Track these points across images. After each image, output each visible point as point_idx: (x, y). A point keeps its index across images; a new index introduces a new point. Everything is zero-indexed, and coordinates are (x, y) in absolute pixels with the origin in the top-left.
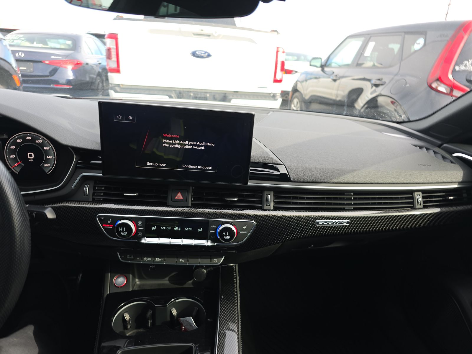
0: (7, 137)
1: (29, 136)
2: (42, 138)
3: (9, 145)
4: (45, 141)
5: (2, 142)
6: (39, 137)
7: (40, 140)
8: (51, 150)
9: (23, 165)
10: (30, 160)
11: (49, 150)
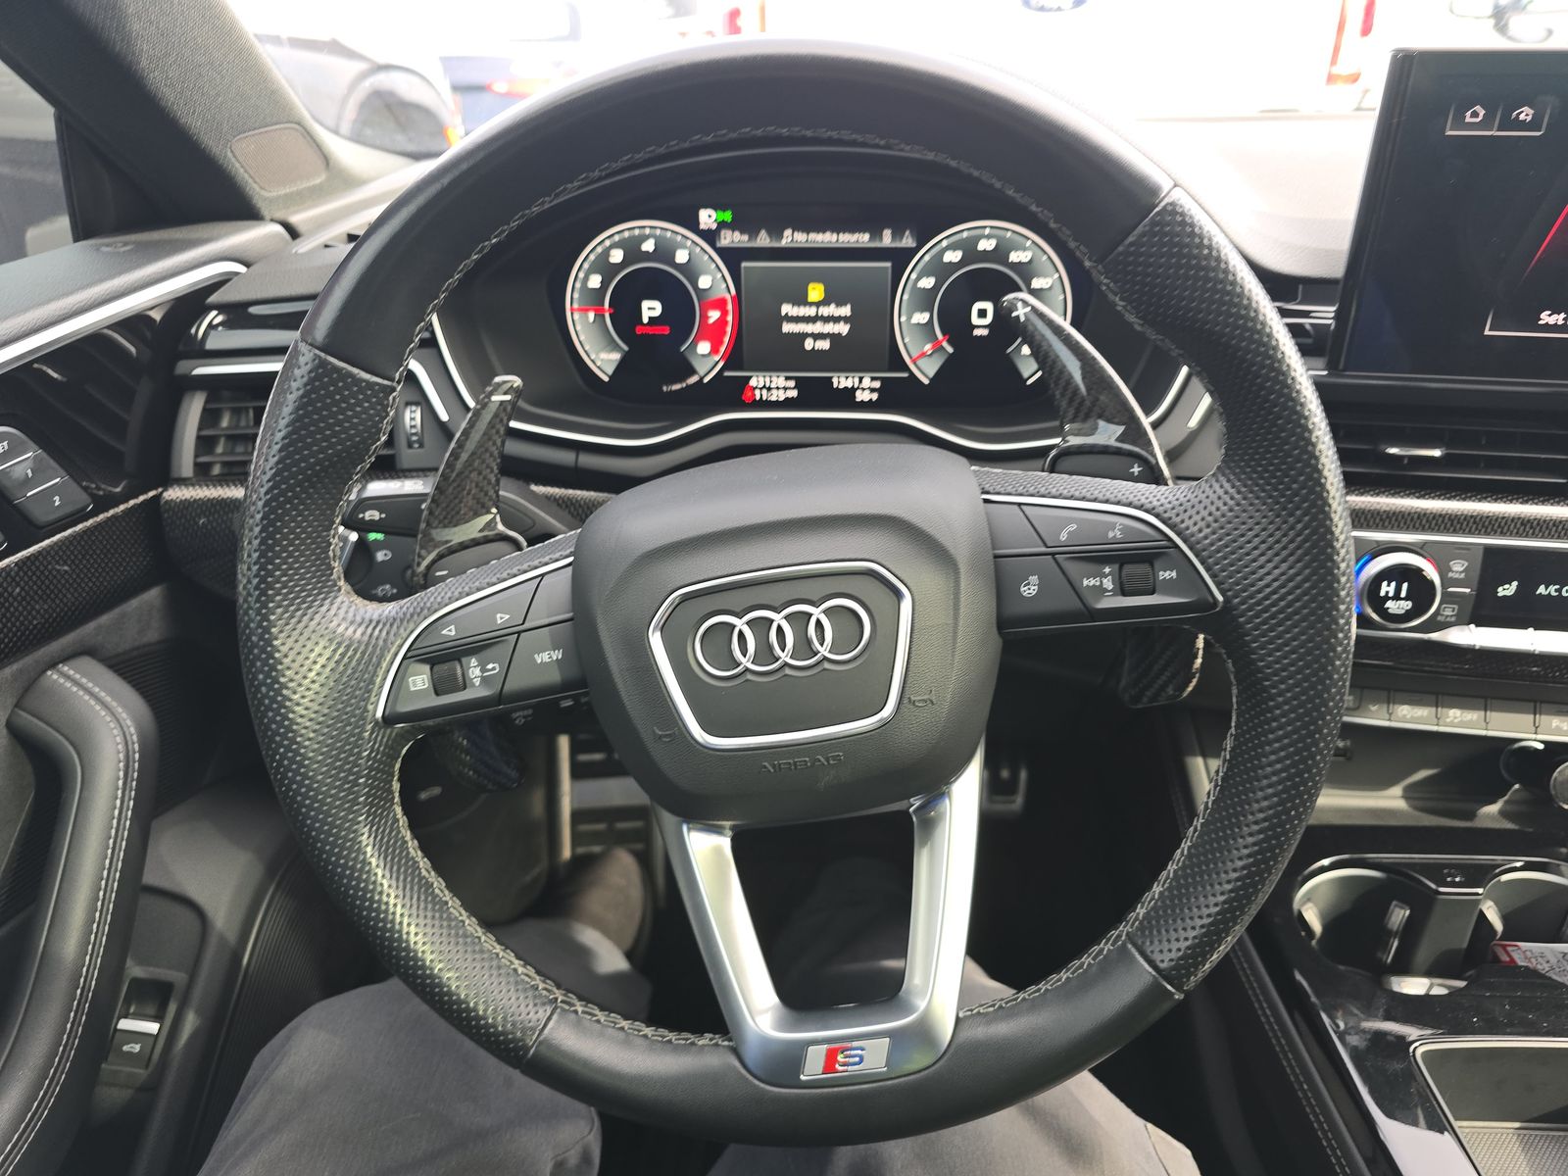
0: (914, 245)
1: (988, 237)
2: (1033, 242)
3: (914, 276)
4: (1040, 253)
5: (893, 266)
6: (1021, 239)
7: (1025, 249)
8: (1058, 288)
9: (950, 350)
10: (977, 332)
11: (1050, 288)
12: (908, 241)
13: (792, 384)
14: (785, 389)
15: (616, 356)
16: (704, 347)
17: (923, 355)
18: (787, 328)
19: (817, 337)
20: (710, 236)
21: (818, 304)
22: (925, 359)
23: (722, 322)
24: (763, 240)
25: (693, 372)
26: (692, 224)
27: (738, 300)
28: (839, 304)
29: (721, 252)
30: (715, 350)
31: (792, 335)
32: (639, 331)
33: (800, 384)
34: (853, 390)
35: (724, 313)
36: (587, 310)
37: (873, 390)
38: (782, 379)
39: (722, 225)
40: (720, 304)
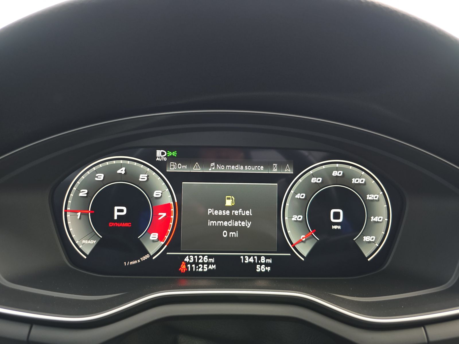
0: (293, 172)
1: (338, 169)
2: (366, 172)
3: (292, 192)
4: (370, 179)
5: (279, 186)
6: (357, 170)
7: (361, 176)
8: (383, 201)
9: (317, 239)
10: (335, 227)
11: (378, 200)
12: (289, 171)
13: (212, 260)
14: (208, 264)
15: (93, 242)
16: (154, 236)
17: (301, 241)
18: (211, 223)
19: (230, 229)
20: (161, 166)
21: (230, 208)
22: (302, 244)
23: (167, 219)
24: (197, 169)
25: (147, 252)
26: (151, 158)
27: (179, 205)
28: (244, 209)
29: (168, 175)
30: (160, 238)
31: (213, 227)
32: (111, 224)
33: (218, 260)
34: (254, 265)
35: (169, 214)
36: (76, 212)
37: (267, 265)
38: (206, 258)
39: (171, 159)
40: (166, 208)
